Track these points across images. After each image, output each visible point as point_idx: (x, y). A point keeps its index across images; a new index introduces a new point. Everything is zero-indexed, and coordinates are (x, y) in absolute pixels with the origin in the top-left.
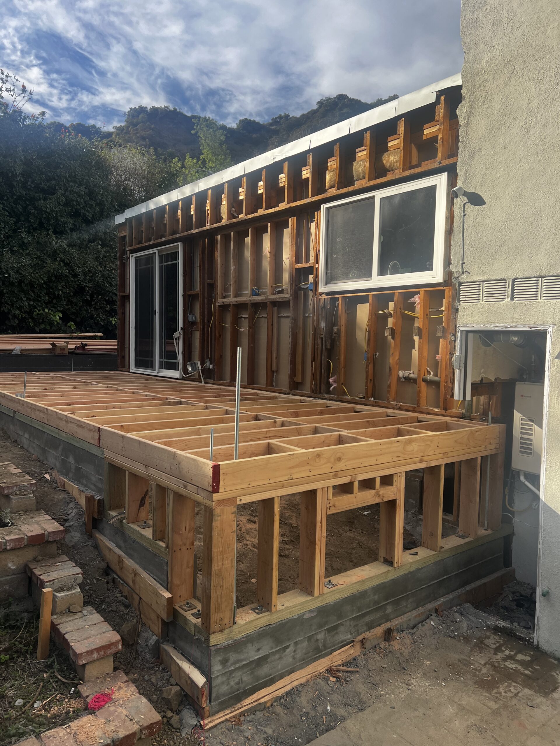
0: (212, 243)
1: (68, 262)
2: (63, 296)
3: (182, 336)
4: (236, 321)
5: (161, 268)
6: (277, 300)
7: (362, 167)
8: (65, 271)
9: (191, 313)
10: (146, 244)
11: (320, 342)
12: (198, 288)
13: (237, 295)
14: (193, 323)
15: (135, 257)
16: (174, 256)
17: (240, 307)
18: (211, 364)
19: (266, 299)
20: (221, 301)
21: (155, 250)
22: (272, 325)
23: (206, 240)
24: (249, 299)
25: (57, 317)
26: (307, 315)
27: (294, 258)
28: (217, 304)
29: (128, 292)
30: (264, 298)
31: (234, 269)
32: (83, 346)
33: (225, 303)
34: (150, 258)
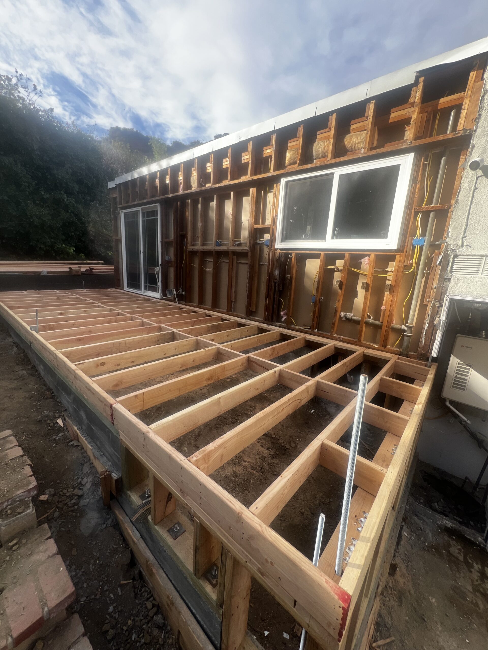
0: (184, 205)
1: (77, 213)
2: (75, 236)
3: (161, 270)
4: (203, 263)
5: (143, 221)
6: (237, 251)
7: (322, 147)
8: (75, 219)
9: (167, 254)
10: (133, 204)
11: (273, 285)
12: (172, 236)
13: (203, 245)
14: (169, 262)
15: (124, 213)
16: (153, 213)
17: (205, 254)
18: (183, 291)
19: (228, 249)
20: (190, 248)
21: (139, 208)
22: (232, 268)
23: (179, 203)
24: (214, 248)
25: (72, 250)
26: (262, 263)
27: (253, 220)
28: (188, 250)
29: (120, 237)
30: (227, 248)
31: (202, 226)
32: (91, 269)
33: (194, 250)
34: (135, 214)
